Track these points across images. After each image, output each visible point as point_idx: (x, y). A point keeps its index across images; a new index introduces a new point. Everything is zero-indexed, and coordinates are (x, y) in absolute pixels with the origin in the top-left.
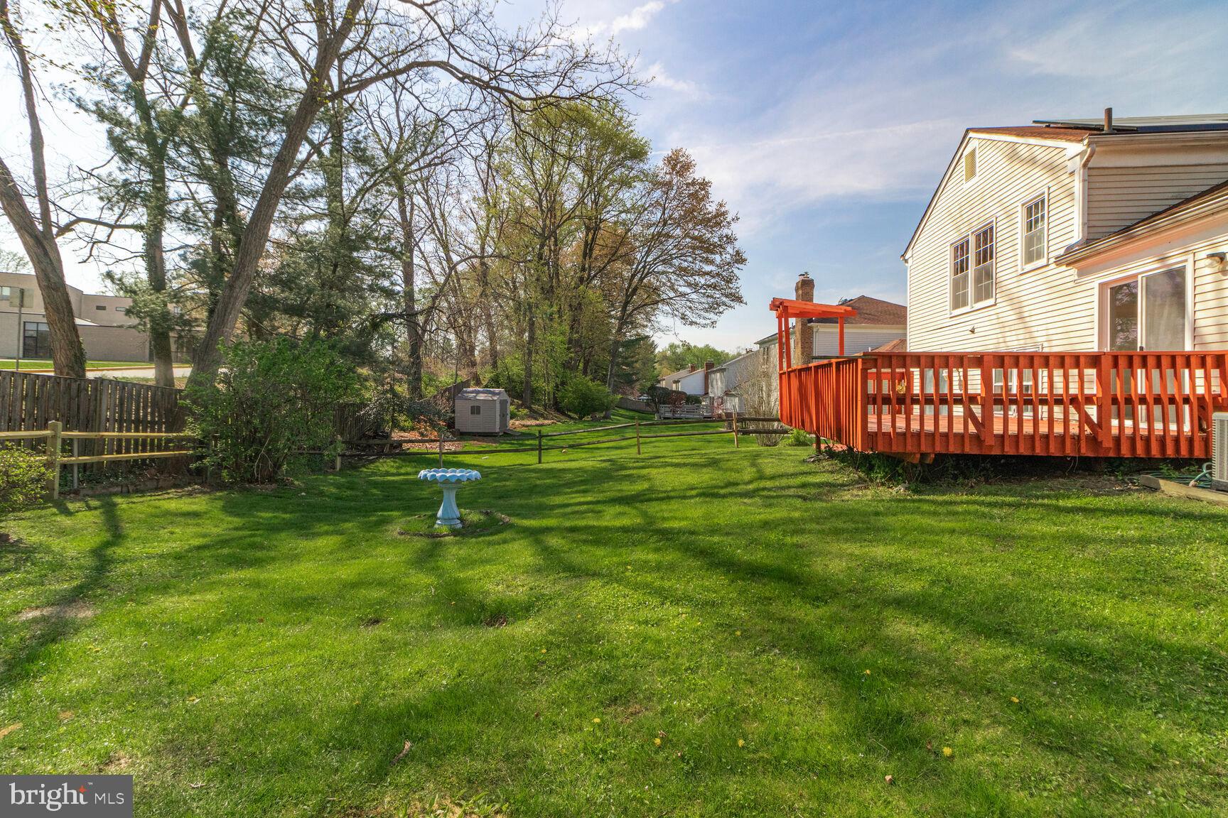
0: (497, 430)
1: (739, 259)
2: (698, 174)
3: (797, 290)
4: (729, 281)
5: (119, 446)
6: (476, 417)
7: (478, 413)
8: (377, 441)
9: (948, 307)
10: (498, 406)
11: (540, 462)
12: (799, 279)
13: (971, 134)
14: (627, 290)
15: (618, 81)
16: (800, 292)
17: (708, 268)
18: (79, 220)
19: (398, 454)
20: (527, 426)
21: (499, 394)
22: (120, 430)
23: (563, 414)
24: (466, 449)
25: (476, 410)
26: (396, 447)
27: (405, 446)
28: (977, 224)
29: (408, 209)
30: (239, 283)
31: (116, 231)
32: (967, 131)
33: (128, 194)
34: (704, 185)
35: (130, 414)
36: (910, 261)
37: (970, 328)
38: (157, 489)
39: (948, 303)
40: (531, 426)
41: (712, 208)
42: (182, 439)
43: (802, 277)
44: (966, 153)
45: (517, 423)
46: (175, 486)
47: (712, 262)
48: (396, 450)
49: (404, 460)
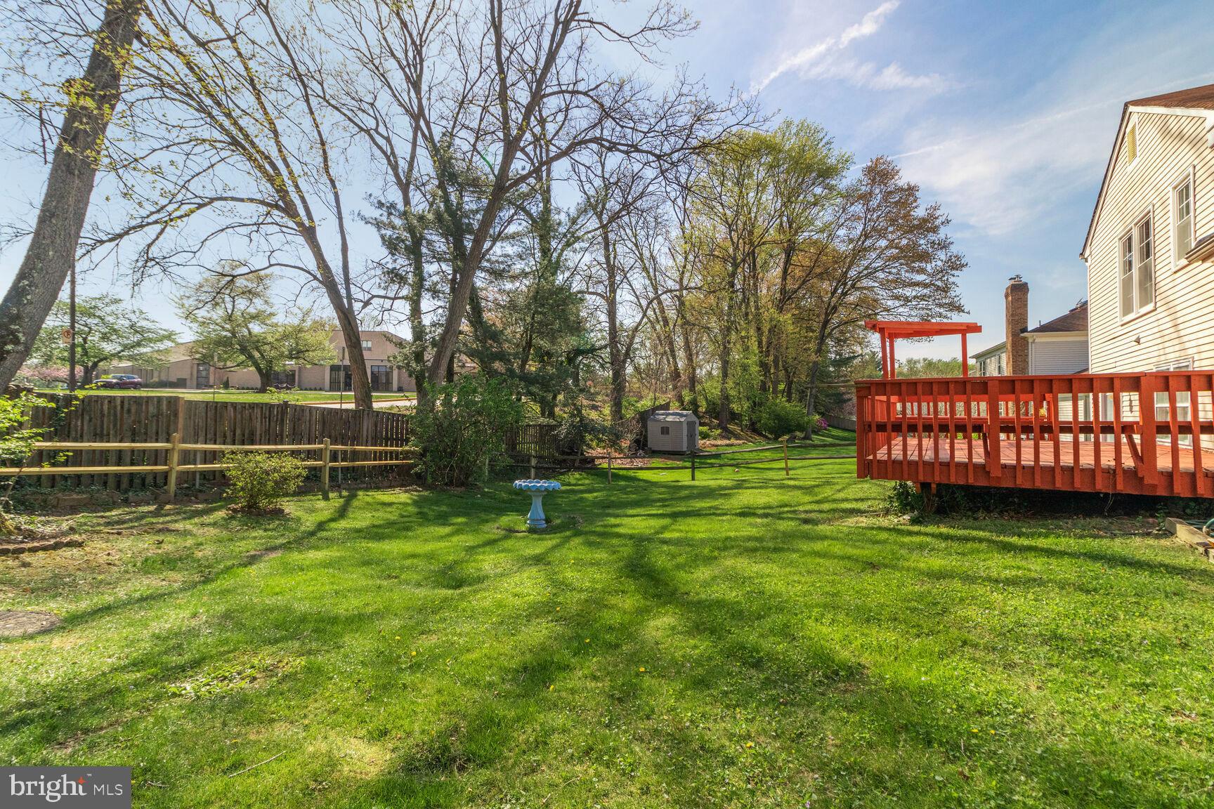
0: (685, 449)
1: (956, 264)
2: (903, 180)
3: (1006, 296)
4: (946, 290)
5: (375, 455)
6: (665, 437)
7: (668, 433)
8: (571, 457)
9: (1118, 314)
10: (685, 426)
11: (693, 479)
12: (1009, 283)
13: (1131, 108)
14: (827, 309)
15: (743, 122)
16: (1010, 298)
17: (921, 278)
18: (374, 297)
19: (591, 468)
20: (717, 446)
21: (686, 416)
22: (386, 446)
23: (760, 434)
24: (653, 465)
25: (665, 431)
26: (589, 462)
27: (597, 462)
28: (1138, 214)
29: (612, 256)
30: (448, 336)
31: (397, 302)
32: (1126, 105)
33: (395, 276)
34: (911, 190)
35: (392, 435)
36: (1089, 259)
37: (1134, 338)
38: (390, 487)
39: (1117, 309)
40: (721, 446)
41: (920, 212)
42: (408, 452)
43: (1012, 282)
44: (1128, 130)
45: (708, 443)
46: (402, 486)
47: (922, 271)
48: (587, 465)
49: (588, 474)
